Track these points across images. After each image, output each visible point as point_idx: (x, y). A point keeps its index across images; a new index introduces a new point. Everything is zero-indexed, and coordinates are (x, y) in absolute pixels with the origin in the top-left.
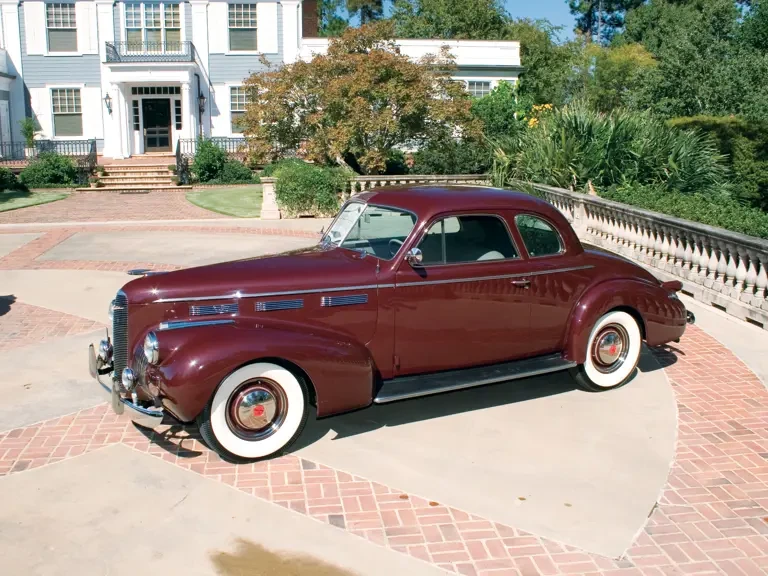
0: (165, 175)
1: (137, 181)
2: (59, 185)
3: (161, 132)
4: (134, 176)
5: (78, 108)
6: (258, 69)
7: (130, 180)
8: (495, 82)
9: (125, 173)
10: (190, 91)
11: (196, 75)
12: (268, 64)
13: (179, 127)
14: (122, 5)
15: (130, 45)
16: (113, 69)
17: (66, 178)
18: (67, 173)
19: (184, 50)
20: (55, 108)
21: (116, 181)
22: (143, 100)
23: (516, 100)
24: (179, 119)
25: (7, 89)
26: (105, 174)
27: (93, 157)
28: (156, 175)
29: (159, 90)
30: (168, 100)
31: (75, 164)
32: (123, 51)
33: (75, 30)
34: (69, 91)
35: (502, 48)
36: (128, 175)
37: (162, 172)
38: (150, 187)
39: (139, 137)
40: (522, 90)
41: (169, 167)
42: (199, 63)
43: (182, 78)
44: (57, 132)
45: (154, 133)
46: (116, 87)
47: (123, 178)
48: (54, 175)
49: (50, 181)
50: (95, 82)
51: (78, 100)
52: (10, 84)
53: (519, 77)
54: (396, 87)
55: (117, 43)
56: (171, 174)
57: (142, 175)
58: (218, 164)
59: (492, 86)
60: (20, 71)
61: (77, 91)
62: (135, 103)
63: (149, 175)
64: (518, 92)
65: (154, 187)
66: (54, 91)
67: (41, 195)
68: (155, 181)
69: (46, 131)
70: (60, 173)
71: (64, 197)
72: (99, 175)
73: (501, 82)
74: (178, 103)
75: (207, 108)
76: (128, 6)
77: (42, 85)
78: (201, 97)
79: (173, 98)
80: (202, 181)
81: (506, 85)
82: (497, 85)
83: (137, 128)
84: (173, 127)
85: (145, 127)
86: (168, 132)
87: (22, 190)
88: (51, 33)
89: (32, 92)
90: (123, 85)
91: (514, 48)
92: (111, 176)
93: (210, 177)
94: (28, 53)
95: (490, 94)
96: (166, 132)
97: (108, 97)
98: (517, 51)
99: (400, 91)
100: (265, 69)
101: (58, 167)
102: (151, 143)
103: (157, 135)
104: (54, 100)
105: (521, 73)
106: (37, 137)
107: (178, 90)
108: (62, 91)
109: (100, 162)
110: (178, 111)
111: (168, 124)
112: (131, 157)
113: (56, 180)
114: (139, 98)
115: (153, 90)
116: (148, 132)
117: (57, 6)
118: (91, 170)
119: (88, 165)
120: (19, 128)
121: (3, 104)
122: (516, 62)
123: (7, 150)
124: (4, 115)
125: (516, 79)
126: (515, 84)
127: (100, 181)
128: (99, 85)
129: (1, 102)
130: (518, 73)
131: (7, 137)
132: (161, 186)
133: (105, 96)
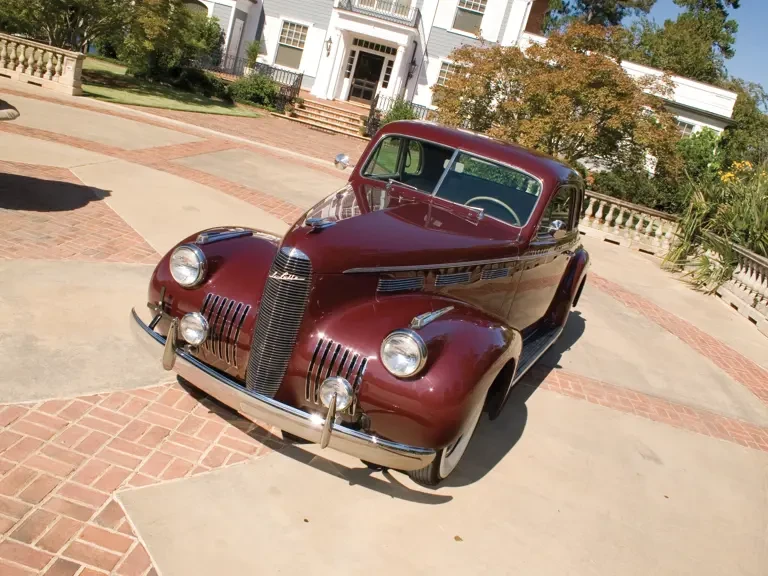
0: (355, 123)
1: (329, 122)
2: (258, 105)
3: (368, 85)
4: (327, 115)
5: (302, 44)
7: (322, 120)
8: (699, 126)
9: (320, 111)
10: (405, 55)
11: (415, 42)
13: (385, 85)
16: (342, 16)
17: (266, 100)
18: (269, 97)
19: (411, 16)
20: (281, 39)
21: (309, 116)
22: (361, 53)
23: (714, 151)
24: (387, 78)
25: (246, 12)
26: (302, 107)
27: (296, 89)
28: (347, 120)
29: (377, 47)
30: (383, 58)
31: (277, 89)
34: (299, 26)
35: (718, 96)
36: (322, 114)
37: (354, 120)
38: (338, 130)
39: (347, 83)
40: (723, 143)
41: (362, 117)
42: (421, 32)
43: (401, 41)
44: (277, 60)
45: (362, 84)
46: (339, 33)
47: (316, 115)
48: (256, 95)
49: (252, 99)
50: (323, 24)
51: (304, 37)
52: (250, 7)
53: (726, 128)
54: (607, 96)
56: (361, 124)
57: (335, 117)
59: (695, 130)
61: (306, 28)
62: (353, 53)
63: (341, 119)
64: (719, 144)
65: (341, 131)
66: (286, 23)
67: (242, 110)
68: (344, 126)
69: (268, 58)
70: (263, 95)
71: (257, 117)
72: (296, 105)
73: (705, 129)
74: (391, 63)
75: (415, 75)
77: (277, 16)
78: (413, 63)
79: (388, 57)
81: (710, 133)
82: (701, 130)
83: (348, 75)
84: (380, 84)
85: (355, 76)
86: (374, 87)
87: (228, 101)
89: (268, 18)
90: (347, 33)
91: (729, 99)
92: (307, 111)
95: (691, 137)
96: (372, 86)
97: (330, 41)
98: (732, 104)
99: (609, 102)
100: (478, 45)
101: (262, 89)
102: (355, 93)
103: (364, 87)
104: (283, 32)
105: (729, 125)
106: (259, 60)
107: (394, 52)
108: (293, 25)
109: (301, 95)
110: (389, 71)
111: (376, 79)
112: (334, 100)
113: (257, 100)
114: (358, 49)
115: (372, 46)
116: (356, 82)
118: (290, 101)
119: (289, 94)
120: (245, 48)
121: (240, 22)
122: (728, 113)
123: (230, 64)
124: (237, 33)
125: (722, 130)
126: (719, 135)
127: (295, 112)
128: (326, 27)
129: (237, 20)
130: (726, 125)
131: (233, 52)
132: (348, 132)
133: (328, 39)
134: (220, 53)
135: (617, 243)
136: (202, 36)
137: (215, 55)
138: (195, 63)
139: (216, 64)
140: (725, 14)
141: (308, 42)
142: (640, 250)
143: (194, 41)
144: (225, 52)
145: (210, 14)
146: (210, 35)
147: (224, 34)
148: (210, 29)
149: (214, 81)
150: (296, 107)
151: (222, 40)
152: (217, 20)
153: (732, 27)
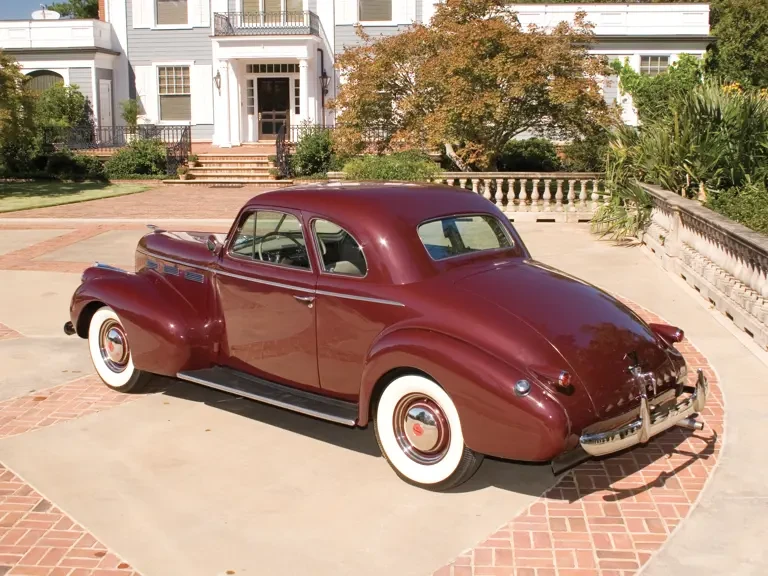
0: (264, 167)
1: (235, 173)
2: (145, 175)
3: (278, 117)
4: (230, 167)
5: (187, 88)
6: (354, 44)
7: (224, 173)
8: (674, 55)
9: (220, 163)
10: (310, 67)
11: (319, 50)
12: (365, 37)
13: (297, 111)
15: (244, 15)
16: (222, 44)
17: (154, 168)
18: (156, 162)
19: (306, 22)
20: (161, 89)
21: (208, 173)
22: (258, 79)
23: (702, 79)
24: (297, 102)
25: (111, 68)
26: (198, 164)
27: (185, 145)
28: (255, 166)
29: (277, 68)
30: (287, 79)
31: (163, 152)
32: (238, 23)
34: (177, 69)
35: (686, 13)
36: (224, 166)
37: (262, 163)
38: (245, 180)
39: (253, 122)
40: (710, 66)
41: (269, 158)
42: (323, 36)
43: (300, 53)
44: (162, 116)
45: (270, 117)
46: (225, 64)
47: (217, 170)
48: (139, 165)
49: (136, 171)
50: (205, 58)
51: (187, 79)
52: (113, 63)
53: (708, 49)
54: (504, 63)
55: (231, 13)
56: (271, 166)
57: (239, 167)
58: (323, 155)
59: (671, 62)
60: (124, 46)
61: (186, 69)
62: (250, 83)
63: (247, 166)
64: (706, 69)
65: (251, 180)
66: (161, 69)
67: (121, 186)
68: (252, 173)
69: (151, 114)
70: (148, 163)
71: (147, 189)
72: (191, 165)
73: (682, 56)
74: (297, 83)
75: (330, 89)
77: (148, 63)
78: (324, 75)
79: (292, 77)
80: (305, 174)
81: (689, 59)
82: (677, 59)
83: (253, 113)
84: (292, 111)
85: (260, 110)
86: (286, 117)
87: (102, 180)
89: (138, 71)
90: (236, 63)
91: (700, 12)
92: (204, 167)
93: (314, 171)
94: (135, 26)
95: (669, 71)
96: (284, 117)
97: (218, 76)
98: (706, 18)
99: (508, 69)
100: (362, 43)
101: (145, 156)
102: (266, 129)
103: (274, 120)
104: (161, 80)
105: (711, 44)
106: (140, 121)
107: (294, 68)
108: (170, 69)
109: (195, 150)
110: (297, 92)
111: (286, 107)
112: (241, 145)
113: (143, 170)
114: (255, 77)
115: (270, 68)
116: (264, 117)
118: (182, 161)
119: (178, 153)
120: (120, 111)
121: (105, 84)
122: (704, 30)
123: (106, 136)
124: (106, 96)
125: (703, 52)
126: (702, 58)
127: (191, 173)
128: (209, 61)
129: (102, 81)
130: (708, 44)
131: (107, 121)
132: (258, 180)
133: (215, 75)
134: (90, 126)
135: (553, 221)
136: (64, 111)
137: (84, 130)
138: (60, 148)
139: (89, 141)
141: (193, 83)
142: (580, 221)
143: (53, 121)
144: (96, 123)
145: (67, 83)
146: (72, 108)
147: (88, 102)
148: (71, 102)
149: (88, 161)
150: (191, 167)
151: (88, 110)
152: (75, 87)
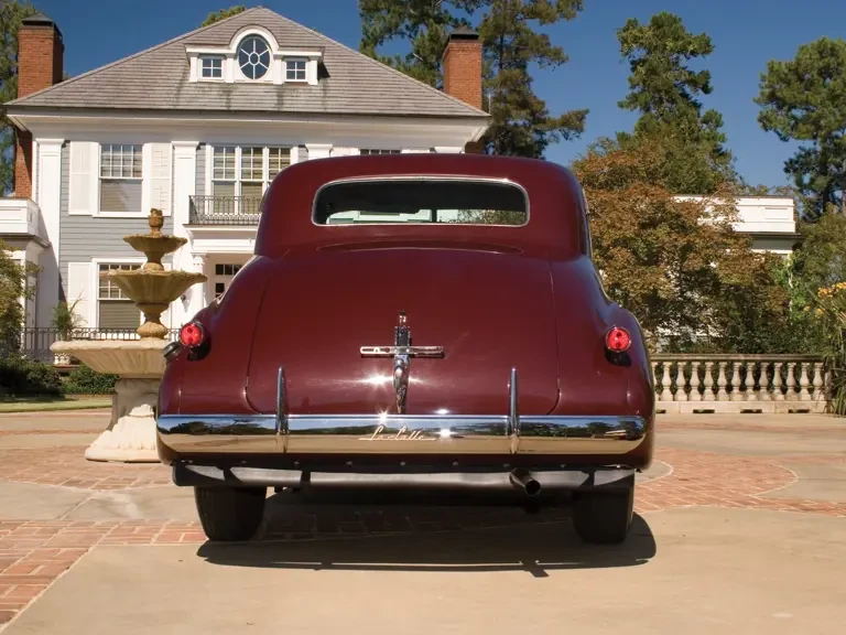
14: (209, 149)
15: (218, 203)
16: (197, 235)
20: (102, 292)
25: (37, 264)
32: (208, 209)
33: (140, 182)
34: (124, 268)
35: (768, 207)
40: (798, 267)
44: (101, 325)
46: (200, 260)
52: (40, 256)
53: (794, 248)
55: (202, 199)
62: (221, 287)
64: (794, 271)
66: (103, 267)
76: (218, 150)
77: (88, 258)
81: (775, 260)
88: (107, 186)
91: (784, 208)
94: (71, 213)
98: (790, 213)
104: (102, 280)
105: (796, 243)
108: (115, 267)
117: (116, 148)
122: (790, 228)
125: (790, 252)
126: (788, 257)
130: (792, 243)
135: (759, 411)
140: (696, 106)
142: (790, 412)
153: (714, 120)
